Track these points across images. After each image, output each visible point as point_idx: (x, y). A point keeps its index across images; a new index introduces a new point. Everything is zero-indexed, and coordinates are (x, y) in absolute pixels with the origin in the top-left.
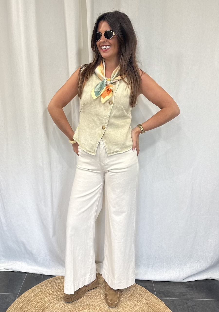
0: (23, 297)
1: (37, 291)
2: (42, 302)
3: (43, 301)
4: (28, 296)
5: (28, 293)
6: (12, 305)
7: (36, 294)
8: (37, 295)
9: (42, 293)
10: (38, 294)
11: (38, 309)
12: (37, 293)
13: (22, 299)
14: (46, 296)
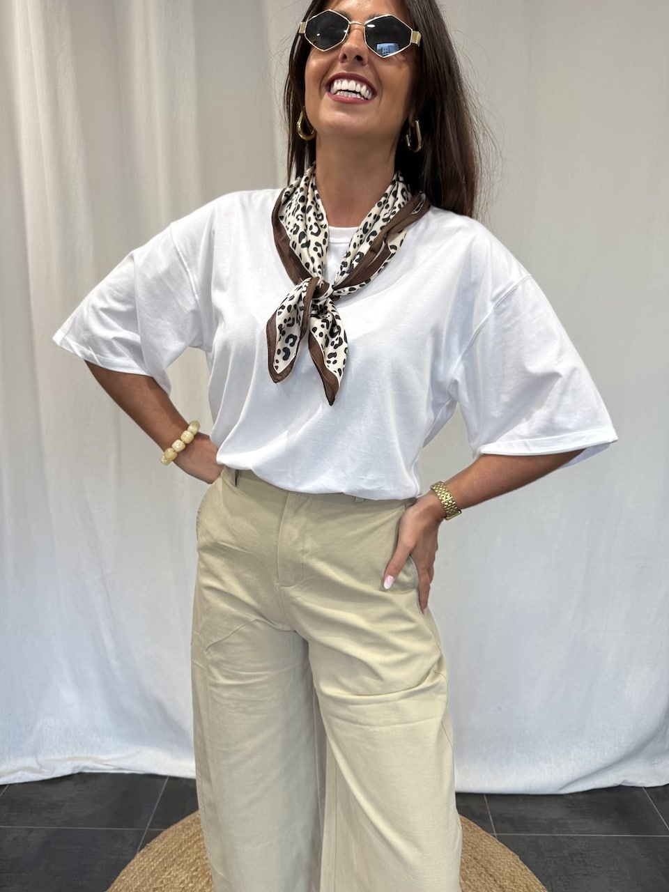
0: (157, 845)
1: (193, 830)
4: (173, 842)
5: (170, 833)
6: (131, 866)
7: (191, 837)
8: (195, 839)
10: (198, 837)
11: (196, 876)
12: (194, 834)
13: (156, 850)
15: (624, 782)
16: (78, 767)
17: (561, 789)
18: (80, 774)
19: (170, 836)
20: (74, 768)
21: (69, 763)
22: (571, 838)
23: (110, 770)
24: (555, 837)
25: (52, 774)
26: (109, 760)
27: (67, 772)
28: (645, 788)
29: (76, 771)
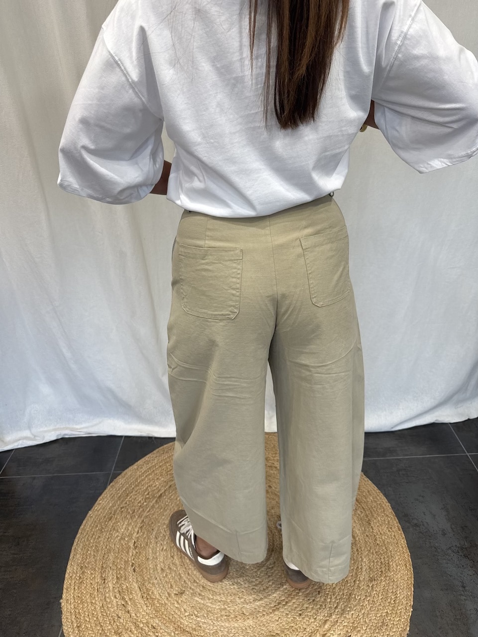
0: (121, 480)
1: (144, 469)
2: (155, 485)
3: (157, 483)
4: (131, 477)
5: (129, 471)
6: (105, 494)
7: (143, 473)
8: (146, 474)
9: (154, 471)
10: (148, 473)
11: (149, 498)
12: (145, 471)
13: (120, 483)
14: (161, 475)
15: (436, 421)
16: (60, 435)
17: (392, 428)
18: (62, 439)
19: (129, 474)
20: (57, 436)
21: (53, 432)
22: (398, 459)
23: (82, 434)
24: (387, 459)
25: (43, 440)
26: (80, 429)
27: (53, 438)
28: (450, 423)
29: (60, 437)
